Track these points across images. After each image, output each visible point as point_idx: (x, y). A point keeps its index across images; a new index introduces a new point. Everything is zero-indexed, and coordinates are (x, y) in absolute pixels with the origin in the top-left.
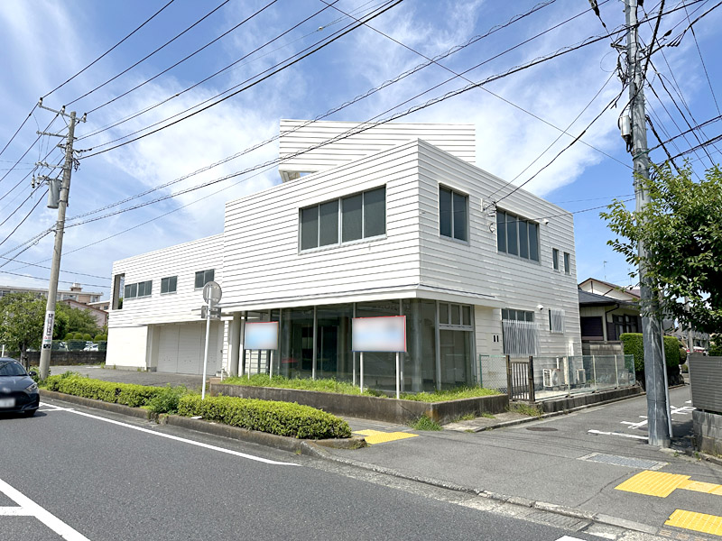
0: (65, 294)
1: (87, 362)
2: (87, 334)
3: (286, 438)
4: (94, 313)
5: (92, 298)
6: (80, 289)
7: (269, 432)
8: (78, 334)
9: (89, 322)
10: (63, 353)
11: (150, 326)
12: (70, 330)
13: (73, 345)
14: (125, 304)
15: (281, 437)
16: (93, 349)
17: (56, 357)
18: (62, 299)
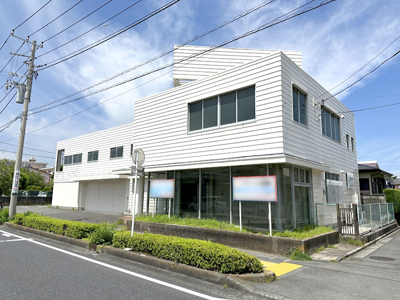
0: (26, 163)
1: (39, 204)
2: (38, 187)
3: (211, 272)
4: (43, 175)
5: (42, 166)
6: (35, 161)
7: (193, 266)
8: (33, 186)
9: (40, 179)
10: (25, 198)
11: (80, 182)
12: (29, 184)
13: (31, 193)
14: (64, 168)
15: (206, 271)
16: (43, 196)
17: (21, 201)
18: (24, 166)
